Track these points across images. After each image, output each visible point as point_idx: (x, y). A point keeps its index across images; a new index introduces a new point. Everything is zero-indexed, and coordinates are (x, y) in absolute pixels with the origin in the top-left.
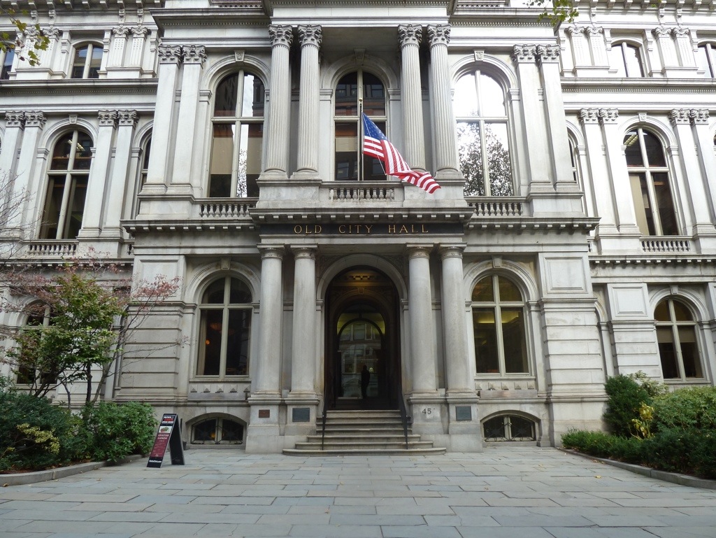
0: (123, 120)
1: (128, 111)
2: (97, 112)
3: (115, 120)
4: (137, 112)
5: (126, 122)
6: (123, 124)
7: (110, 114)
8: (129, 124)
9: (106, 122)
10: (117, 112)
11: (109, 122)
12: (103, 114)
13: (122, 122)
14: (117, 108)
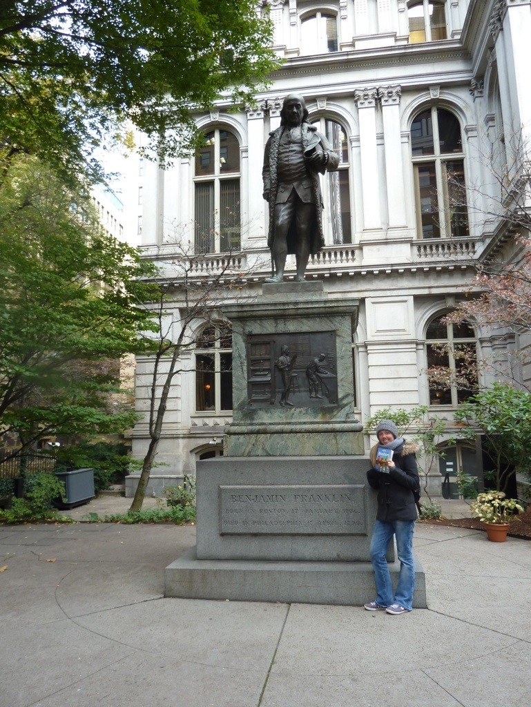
0: (386, 99)
1: (392, 87)
2: (354, 92)
3: (376, 99)
4: (402, 87)
5: (390, 100)
6: (386, 104)
7: (370, 93)
8: (394, 103)
9: (366, 102)
10: (378, 90)
11: (370, 103)
12: (361, 94)
13: (386, 101)
14: (377, 84)
